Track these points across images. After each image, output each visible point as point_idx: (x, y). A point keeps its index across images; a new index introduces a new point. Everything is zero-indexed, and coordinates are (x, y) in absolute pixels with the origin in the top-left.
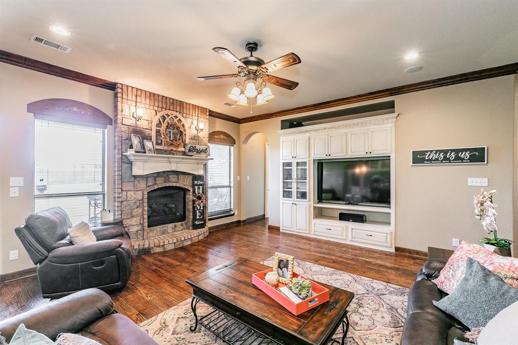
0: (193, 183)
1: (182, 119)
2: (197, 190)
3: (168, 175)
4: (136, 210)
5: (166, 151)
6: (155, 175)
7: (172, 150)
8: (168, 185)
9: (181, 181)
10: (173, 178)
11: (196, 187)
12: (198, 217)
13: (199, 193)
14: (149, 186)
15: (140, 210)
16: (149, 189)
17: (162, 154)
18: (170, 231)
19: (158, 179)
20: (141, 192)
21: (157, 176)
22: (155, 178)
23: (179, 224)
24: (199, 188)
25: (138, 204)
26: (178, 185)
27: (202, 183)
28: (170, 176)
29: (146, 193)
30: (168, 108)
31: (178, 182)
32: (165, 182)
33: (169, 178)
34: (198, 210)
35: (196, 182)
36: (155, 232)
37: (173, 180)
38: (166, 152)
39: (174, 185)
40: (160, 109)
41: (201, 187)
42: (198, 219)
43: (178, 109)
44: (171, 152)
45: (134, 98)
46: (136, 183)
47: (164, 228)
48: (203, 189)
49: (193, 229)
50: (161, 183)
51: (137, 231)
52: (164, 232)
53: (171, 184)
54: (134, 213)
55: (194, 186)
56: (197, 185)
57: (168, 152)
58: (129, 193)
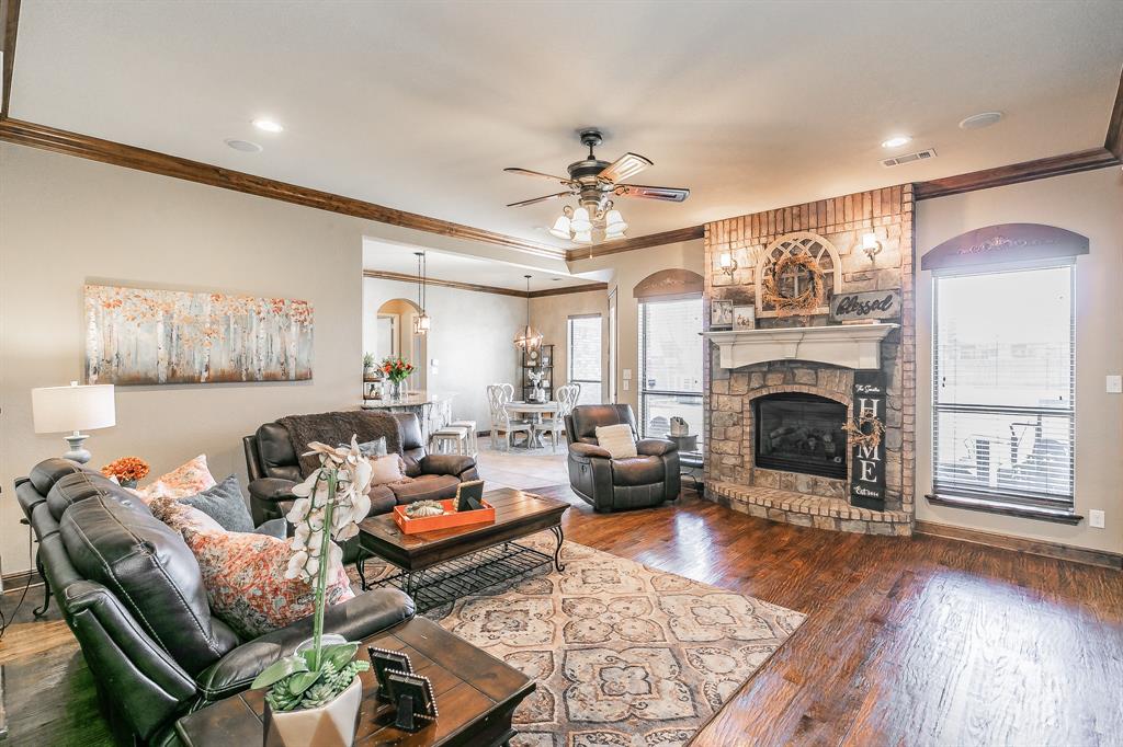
0: (854, 389)
1: (822, 240)
2: (863, 408)
3: (792, 368)
4: (732, 429)
5: (785, 319)
6: (765, 369)
7: (798, 315)
8: (788, 389)
9: (822, 382)
10: (803, 375)
11: (863, 401)
12: (864, 478)
13: (869, 416)
14: (753, 389)
15: (738, 430)
16: (753, 396)
17: (777, 326)
18: (803, 488)
19: (770, 376)
20: (739, 398)
21: (769, 371)
22: (764, 374)
23: (825, 481)
24: (869, 404)
25: (735, 419)
26: (813, 391)
27: (876, 390)
28: (796, 371)
29: (747, 401)
30: (788, 228)
31: (815, 386)
32: (785, 382)
33: (794, 375)
34: (865, 459)
35: (860, 388)
36: (770, 479)
37: (804, 380)
38: (783, 322)
39: (805, 390)
40: (771, 239)
41: (875, 402)
42: (864, 481)
43: (813, 222)
44: (795, 321)
45: (726, 237)
46: (732, 382)
47: (789, 478)
48: (882, 408)
49: (852, 504)
50: (775, 385)
51: (735, 466)
52: (790, 487)
53: (796, 389)
54: (730, 434)
55: (857, 395)
56: (862, 395)
57: (790, 321)
58: (721, 398)
